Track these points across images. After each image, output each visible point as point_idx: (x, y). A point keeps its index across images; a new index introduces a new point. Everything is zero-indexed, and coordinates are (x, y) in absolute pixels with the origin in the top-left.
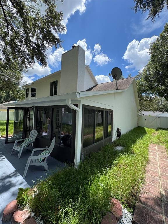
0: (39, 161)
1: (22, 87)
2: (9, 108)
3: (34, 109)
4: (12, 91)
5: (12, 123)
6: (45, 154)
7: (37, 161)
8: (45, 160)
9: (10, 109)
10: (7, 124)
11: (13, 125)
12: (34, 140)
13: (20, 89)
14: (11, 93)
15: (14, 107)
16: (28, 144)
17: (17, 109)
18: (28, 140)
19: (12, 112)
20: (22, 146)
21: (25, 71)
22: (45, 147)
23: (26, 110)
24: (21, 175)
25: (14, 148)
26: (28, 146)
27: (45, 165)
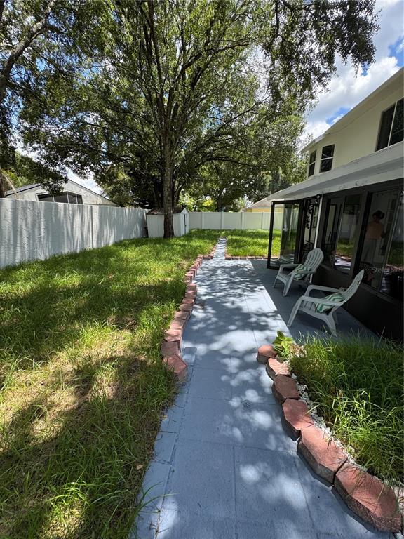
0: (318, 309)
1: (302, 152)
2: (275, 203)
3: (321, 200)
4: (284, 166)
5: (278, 236)
6: (334, 300)
7: (313, 308)
8: (331, 313)
9: (276, 206)
10: (271, 236)
11: (280, 239)
12: (314, 270)
13: (297, 158)
14: (280, 172)
15: (283, 200)
16: (303, 275)
17: (288, 204)
18: (302, 267)
19: (280, 211)
20: (290, 276)
21: (311, 106)
22: (338, 289)
23: (306, 205)
24: (284, 319)
25: (277, 277)
26: (303, 279)
27: (329, 320)
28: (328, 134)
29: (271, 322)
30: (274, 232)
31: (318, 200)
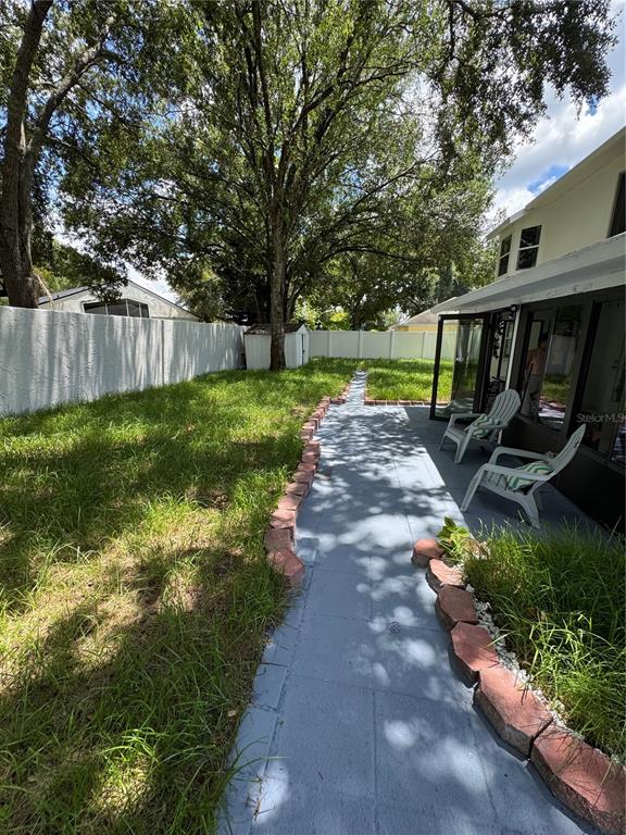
0: (510, 485)
1: (488, 237)
2: (444, 317)
3: (518, 314)
4: (459, 260)
5: (449, 369)
6: (536, 471)
7: (502, 483)
8: (532, 491)
9: (445, 322)
10: (437, 370)
11: (451, 374)
12: (505, 424)
13: (480, 247)
14: (454, 268)
15: (457, 312)
16: (487, 431)
17: (465, 320)
18: (485, 419)
19: (451, 331)
20: (467, 432)
21: (504, 165)
22: (543, 453)
23: (492, 321)
24: (455, 500)
25: (447, 434)
26: (487, 437)
27: (528, 503)
28: (531, 209)
29: (435, 503)
30: (441, 363)
31: (513, 314)
